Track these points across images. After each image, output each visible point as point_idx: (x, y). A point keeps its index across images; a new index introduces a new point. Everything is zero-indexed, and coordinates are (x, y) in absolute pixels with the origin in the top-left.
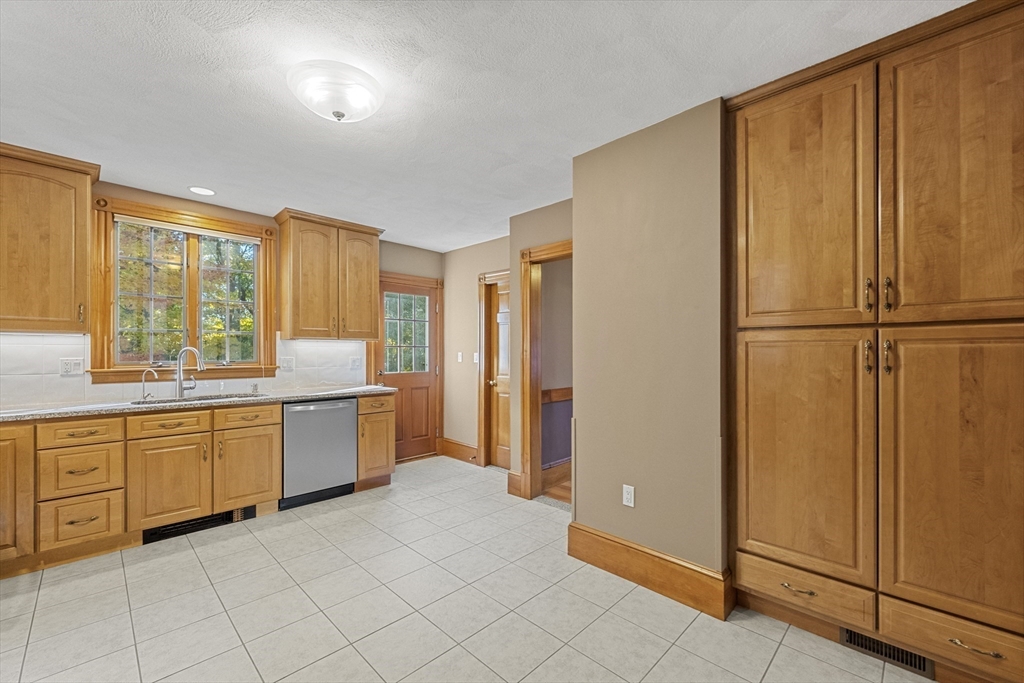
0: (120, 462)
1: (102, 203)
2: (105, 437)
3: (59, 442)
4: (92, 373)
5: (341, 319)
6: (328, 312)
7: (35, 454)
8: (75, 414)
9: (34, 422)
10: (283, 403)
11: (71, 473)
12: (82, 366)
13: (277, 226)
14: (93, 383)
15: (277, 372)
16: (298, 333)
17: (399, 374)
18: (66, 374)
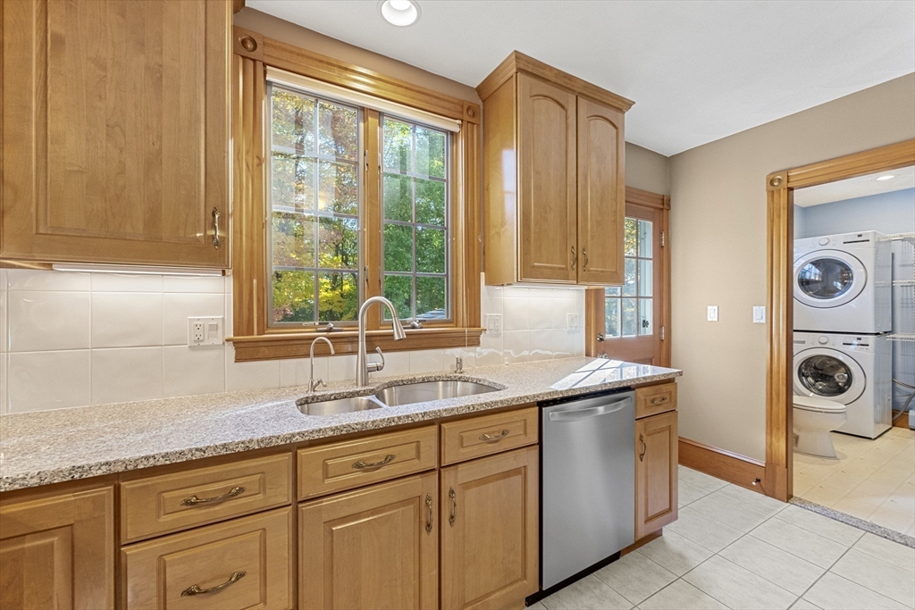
0: (286, 554)
1: (250, 46)
2: (257, 501)
3: (167, 521)
4: (236, 343)
5: (580, 250)
6: (565, 238)
7: (118, 555)
8: (198, 455)
9: (114, 479)
10: (542, 404)
11: (190, 593)
12: (220, 330)
13: (480, 102)
14: (237, 360)
15: (482, 338)
16: (530, 272)
17: (621, 339)
18: (197, 346)
